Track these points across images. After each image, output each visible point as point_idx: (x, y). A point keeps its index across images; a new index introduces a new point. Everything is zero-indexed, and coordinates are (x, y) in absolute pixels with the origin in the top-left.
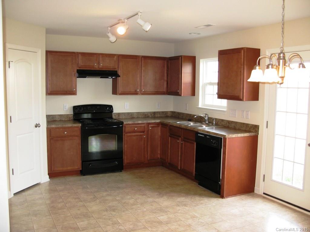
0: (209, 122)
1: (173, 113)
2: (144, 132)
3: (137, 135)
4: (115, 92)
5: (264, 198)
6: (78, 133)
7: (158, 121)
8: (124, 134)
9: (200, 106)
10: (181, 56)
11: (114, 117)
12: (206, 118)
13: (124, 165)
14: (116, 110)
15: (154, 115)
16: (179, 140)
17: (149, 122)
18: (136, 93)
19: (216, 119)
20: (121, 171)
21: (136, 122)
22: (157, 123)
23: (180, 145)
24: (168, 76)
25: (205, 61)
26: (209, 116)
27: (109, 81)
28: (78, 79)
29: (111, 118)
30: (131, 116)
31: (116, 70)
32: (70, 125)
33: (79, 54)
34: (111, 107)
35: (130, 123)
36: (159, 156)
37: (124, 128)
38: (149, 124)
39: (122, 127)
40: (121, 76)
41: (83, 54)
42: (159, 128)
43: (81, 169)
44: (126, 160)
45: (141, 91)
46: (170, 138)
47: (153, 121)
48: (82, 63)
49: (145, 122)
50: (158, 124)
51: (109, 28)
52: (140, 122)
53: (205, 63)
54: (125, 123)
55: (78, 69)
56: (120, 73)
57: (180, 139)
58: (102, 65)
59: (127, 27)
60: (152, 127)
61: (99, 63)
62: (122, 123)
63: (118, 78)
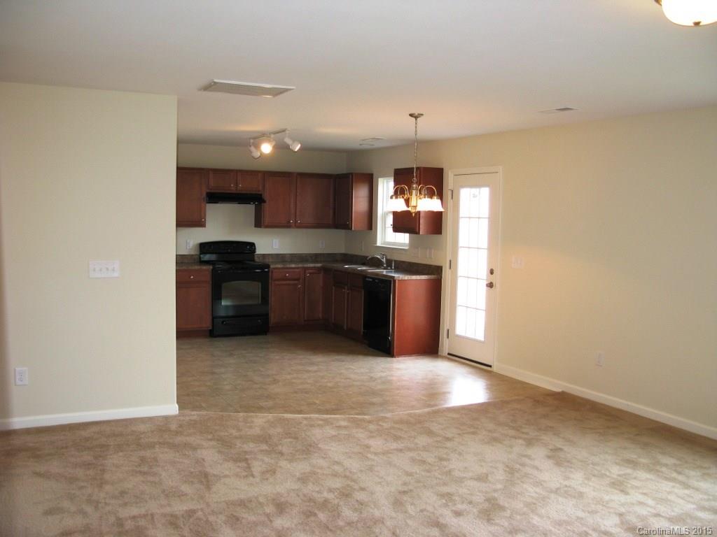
0: (388, 266)
1: (345, 255)
2: (298, 280)
3: (289, 285)
4: (258, 224)
5: (449, 359)
6: (208, 278)
7: (319, 265)
8: (270, 281)
9: (379, 244)
10: (352, 174)
11: (256, 259)
12: (384, 260)
13: (270, 325)
14: (260, 250)
15: (315, 257)
16: (344, 289)
17: (306, 266)
18: (287, 226)
19: (395, 261)
20: (266, 334)
21: (288, 266)
22: (318, 267)
23: (346, 296)
24: (335, 201)
25: (385, 181)
26: (388, 258)
27: (250, 209)
28: (208, 205)
29: (254, 261)
30: (280, 258)
31: (260, 193)
32: (197, 267)
33: (210, 172)
34: (252, 245)
35: (279, 266)
36: (320, 316)
37: (270, 274)
38: (305, 269)
39: (268, 272)
40: (267, 201)
41: (216, 171)
42: (321, 276)
43: (211, 328)
44: (273, 319)
45: (296, 222)
46: (334, 288)
47: (312, 265)
48: (214, 184)
49: (300, 265)
50: (319, 269)
51: (252, 141)
52: (293, 266)
53: (385, 184)
54: (272, 266)
55: (208, 191)
56: (266, 196)
57: (346, 287)
58: (242, 186)
59: (274, 143)
60: (310, 274)
61: (237, 183)
62: (268, 266)
63: (263, 204)
